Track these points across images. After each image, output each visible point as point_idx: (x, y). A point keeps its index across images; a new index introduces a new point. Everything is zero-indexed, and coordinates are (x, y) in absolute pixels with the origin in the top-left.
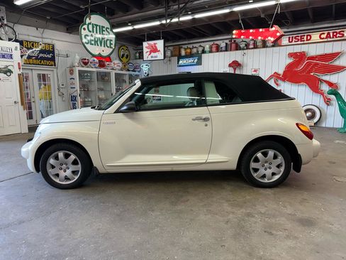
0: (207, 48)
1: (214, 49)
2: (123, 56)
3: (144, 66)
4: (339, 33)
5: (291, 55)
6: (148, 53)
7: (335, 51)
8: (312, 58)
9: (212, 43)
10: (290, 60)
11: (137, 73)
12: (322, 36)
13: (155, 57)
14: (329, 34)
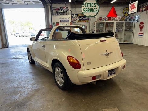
2: (125, 13)
3: (136, 17)
6: (131, 10)
11: (132, 21)
13: (133, 11)
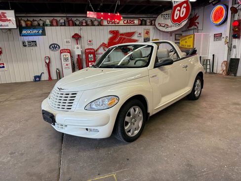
0: (48, 22)
1: (55, 23)
4: (132, 21)
5: (111, 32)
7: (132, 31)
8: (122, 34)
9: (52, 18)
10: (110, 36)
12: (125, 22)
14: (127, 21)
